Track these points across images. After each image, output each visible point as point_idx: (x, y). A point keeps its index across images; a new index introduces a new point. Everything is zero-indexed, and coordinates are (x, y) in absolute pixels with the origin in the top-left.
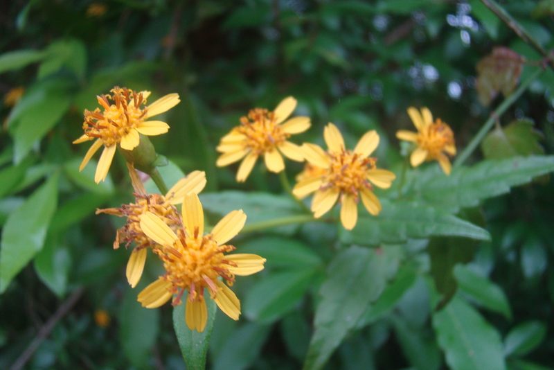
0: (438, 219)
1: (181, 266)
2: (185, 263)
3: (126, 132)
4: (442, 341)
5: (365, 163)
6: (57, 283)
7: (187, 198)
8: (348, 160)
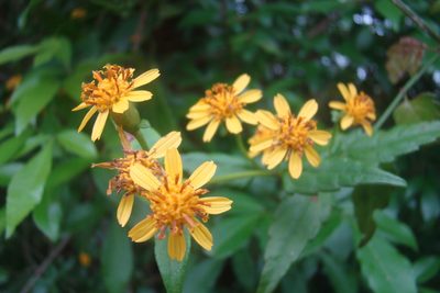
0: (364, 171)
1: (165, 206)
2: (168, 204)
3: (117, 100)
4: (365, 269)
5: (308, 125)
6: (51, 231)
7: (168, 151)
8: (294, 122)
